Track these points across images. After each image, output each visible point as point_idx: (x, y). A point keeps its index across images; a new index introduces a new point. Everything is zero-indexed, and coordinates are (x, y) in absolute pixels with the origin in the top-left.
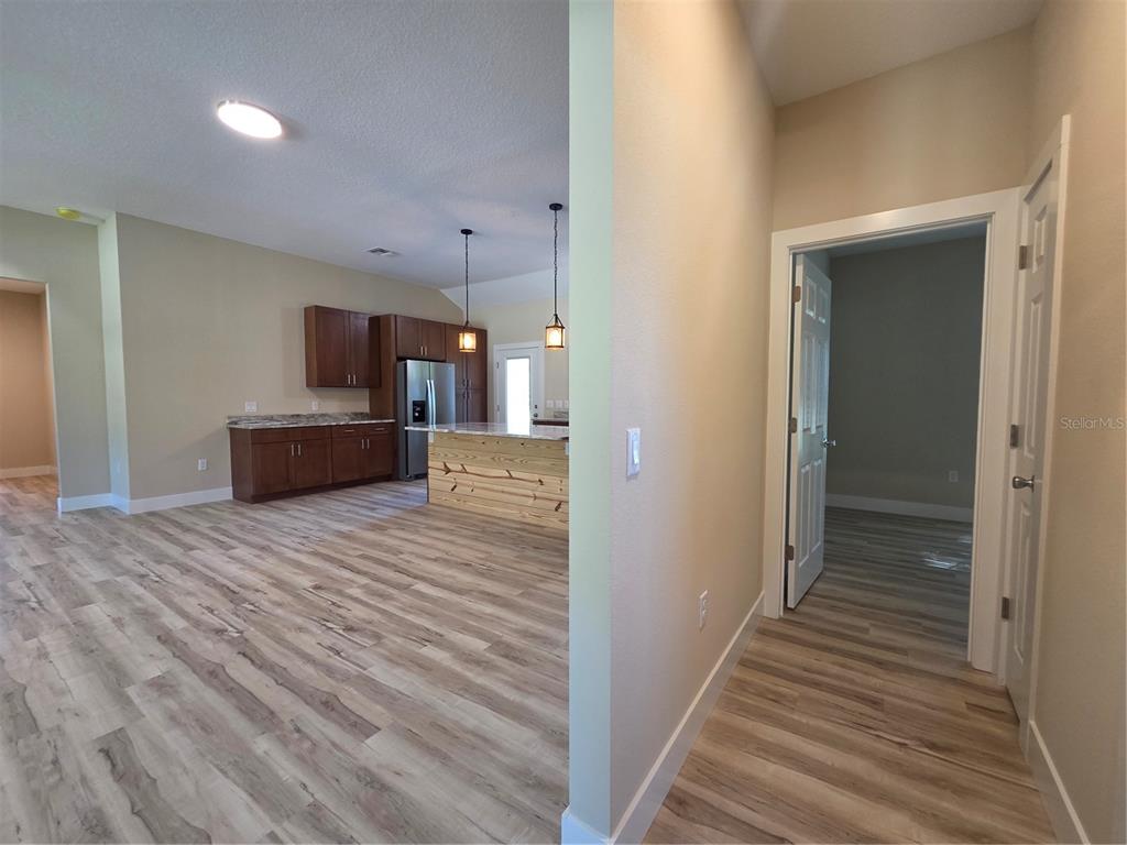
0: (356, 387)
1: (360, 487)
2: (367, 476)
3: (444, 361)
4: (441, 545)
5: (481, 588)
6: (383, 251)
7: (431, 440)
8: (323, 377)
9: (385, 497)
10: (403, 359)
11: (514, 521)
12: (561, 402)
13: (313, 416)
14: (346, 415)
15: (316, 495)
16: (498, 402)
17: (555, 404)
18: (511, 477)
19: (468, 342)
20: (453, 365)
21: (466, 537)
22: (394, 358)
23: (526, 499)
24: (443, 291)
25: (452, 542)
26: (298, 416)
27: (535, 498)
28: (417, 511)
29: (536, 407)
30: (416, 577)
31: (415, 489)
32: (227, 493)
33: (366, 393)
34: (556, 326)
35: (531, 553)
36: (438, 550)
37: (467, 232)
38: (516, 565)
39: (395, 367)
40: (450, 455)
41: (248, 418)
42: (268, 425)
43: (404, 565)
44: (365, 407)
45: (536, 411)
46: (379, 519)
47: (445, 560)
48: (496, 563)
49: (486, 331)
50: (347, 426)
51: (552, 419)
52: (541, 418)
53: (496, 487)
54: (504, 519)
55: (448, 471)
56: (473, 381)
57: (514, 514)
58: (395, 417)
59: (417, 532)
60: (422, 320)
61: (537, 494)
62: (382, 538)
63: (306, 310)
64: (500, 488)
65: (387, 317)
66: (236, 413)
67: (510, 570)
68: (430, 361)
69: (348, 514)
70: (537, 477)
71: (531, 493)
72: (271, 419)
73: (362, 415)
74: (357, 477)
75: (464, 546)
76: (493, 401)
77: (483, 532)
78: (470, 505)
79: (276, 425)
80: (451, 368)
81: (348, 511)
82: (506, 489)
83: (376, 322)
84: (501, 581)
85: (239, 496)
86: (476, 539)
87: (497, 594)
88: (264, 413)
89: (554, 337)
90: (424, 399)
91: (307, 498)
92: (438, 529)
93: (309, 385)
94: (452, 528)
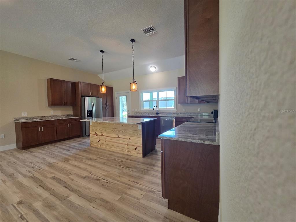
0: (67, 106)
1: (68, 141)
2: (71, 136)
3: (99, 97)
4: (89, 168)
5: (101, 196)
6: (75, 60)
7: (91, 124)
8: (54, 103)
9: (75, 144)
10: (83, 96)
11: (120, 153)
12: (137, 109)
13: (50, 116)
14: (64, 115)
15: (50, 145)
16: (117, 110)
17: (134, 110)
18: (119, 137)
19: (103, 89)
20: (101, 98)
21: (100, 163)
22: (80, 96)
23: (125, 145)
24: (98, 75)
25: (94, 166)
26: (44, 116)
27: (128, 145)
28: (85, 151)
29: (129, 111)
30: (73, 190)
31: (87, 141)
32: (14, 146)
33: (71, 108)
34: (134, 83)
35: (125, 170)
36: (87, 171)
37: (102, 51)
38: (118, 179)
39: (81, 99)
40: (97, 129)
41: (23, 118)
42: (31, 120)
43: (69, 182)
44: (71, 113)
45: (129, 112)
46: (69, 156)
47: (89, 178)
48: (110, 177)
49: (113, 88)
50: (63, 120)
51: (134, 115)
52: (131, 115)
53: (113, 141)
54: (117, 153)
55: (97, 135)
56: (109, 103)
57: (120, 150)
58: (81, 116)
59: (81, 162)
60: (90, 84)
61: (128, 143)
62: (66, 166)
63: (48, 80)
64: (115, 141)
65: (78, 83)
66: (17, 116)
67: (116, 182)
68: (93, 97)
69: (58, 154)
70: (128, 137)
71: (126, 143)
72: (33, 118)
73: (70, 116)
74: (66, 137)
75: (98, 168)
76: (116, 109)
77: (108, 160)
78: (105, 147)
79: (34, 120)
80: (101, 100)
81: (59, 152)
82: (117, 141)
83: (74, 85)
84: (111, 190)
85: (18, 147)
86: (104, 164)
87: (108, 200)
88: (29, 116)
89: (134, 87)
90: (91, 110)
91: (46, 146)
92: (91, 159)
93: (48, 106)
94: (96, 158)
